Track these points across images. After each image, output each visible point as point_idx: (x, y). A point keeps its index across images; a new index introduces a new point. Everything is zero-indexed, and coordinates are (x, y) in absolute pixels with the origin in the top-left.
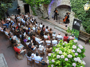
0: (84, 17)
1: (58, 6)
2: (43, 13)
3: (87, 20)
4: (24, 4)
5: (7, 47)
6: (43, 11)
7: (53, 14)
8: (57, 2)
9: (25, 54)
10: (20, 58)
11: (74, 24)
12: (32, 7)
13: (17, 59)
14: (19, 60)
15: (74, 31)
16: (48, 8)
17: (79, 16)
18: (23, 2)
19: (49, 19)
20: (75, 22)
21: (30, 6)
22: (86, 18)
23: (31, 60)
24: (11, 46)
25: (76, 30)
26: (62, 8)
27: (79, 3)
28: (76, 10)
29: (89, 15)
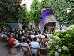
0: (67, 21)
1: (45, 24)
3: (70, 23)
8: (44, 22)
12: (27, 28)
16: (38, 25)
17: (63, 21)
27: (61, 13)
28: (60, 19)
29: (71, 18)
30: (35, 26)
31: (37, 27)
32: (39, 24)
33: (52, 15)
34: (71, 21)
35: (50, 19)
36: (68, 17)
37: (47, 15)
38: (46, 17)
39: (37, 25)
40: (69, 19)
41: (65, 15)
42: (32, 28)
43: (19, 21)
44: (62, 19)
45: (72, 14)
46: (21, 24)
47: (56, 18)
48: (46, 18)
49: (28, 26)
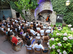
0: (64, 12)
1: (41, 11)
2: (31, 17)
3: (66, 15)
4: (16, 12)
5: (3, 41)
6: (30, 16)
7: (37, 17)
8: (40, 9)
9: (22, 45)
10: (18, 49)
11: (57, 19)
12: (22, 14)
13: (14, 51)
14: (16, 51)
15: (57, 24)
17: (60, 12)
18: (16, 11)
19: (35, 20)
20: (58, 17)
21: (21, 14)
22: (66, 13)
23: (31, 49)
24: (7, 40)
25: (59, 23)
26: (43, 13)
27: (59, 3)
28: (57, 9)
29: (68, 11)
30: (30, 13)
31: (33, 15)
32: (35, 12)
33: (48, 2)
34: (67, 13)
35: (46, 6)
36: (66, 9)
37: (44, 1)
38: (42, 3)
39: (33, 12)
40: (67, 11)
41: (63, 6)
42: (27, 14)
43: (11, 7)
44: (59, 10)
45: (70, 6)
46: (14, 10)
47: (53, 8)
48: (42, 5)
49: (22, 12)
